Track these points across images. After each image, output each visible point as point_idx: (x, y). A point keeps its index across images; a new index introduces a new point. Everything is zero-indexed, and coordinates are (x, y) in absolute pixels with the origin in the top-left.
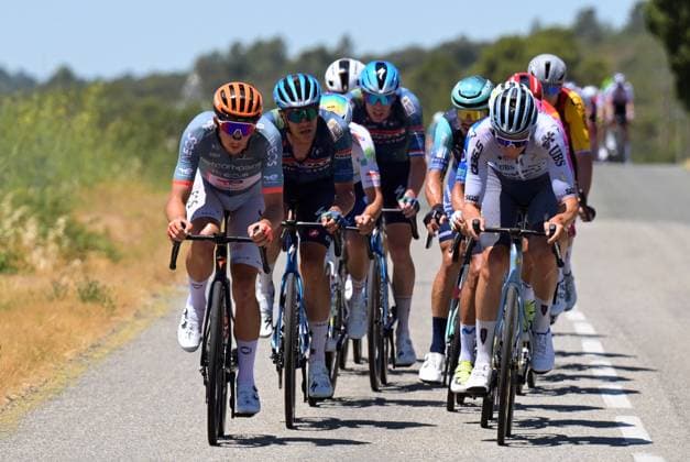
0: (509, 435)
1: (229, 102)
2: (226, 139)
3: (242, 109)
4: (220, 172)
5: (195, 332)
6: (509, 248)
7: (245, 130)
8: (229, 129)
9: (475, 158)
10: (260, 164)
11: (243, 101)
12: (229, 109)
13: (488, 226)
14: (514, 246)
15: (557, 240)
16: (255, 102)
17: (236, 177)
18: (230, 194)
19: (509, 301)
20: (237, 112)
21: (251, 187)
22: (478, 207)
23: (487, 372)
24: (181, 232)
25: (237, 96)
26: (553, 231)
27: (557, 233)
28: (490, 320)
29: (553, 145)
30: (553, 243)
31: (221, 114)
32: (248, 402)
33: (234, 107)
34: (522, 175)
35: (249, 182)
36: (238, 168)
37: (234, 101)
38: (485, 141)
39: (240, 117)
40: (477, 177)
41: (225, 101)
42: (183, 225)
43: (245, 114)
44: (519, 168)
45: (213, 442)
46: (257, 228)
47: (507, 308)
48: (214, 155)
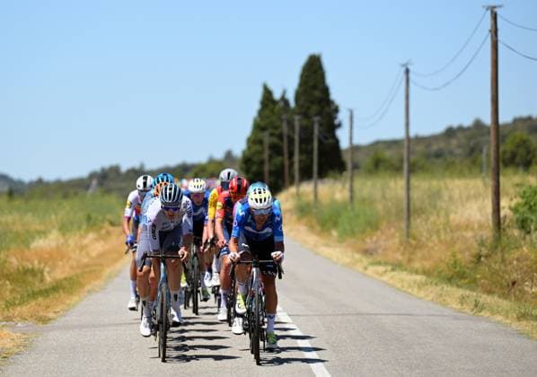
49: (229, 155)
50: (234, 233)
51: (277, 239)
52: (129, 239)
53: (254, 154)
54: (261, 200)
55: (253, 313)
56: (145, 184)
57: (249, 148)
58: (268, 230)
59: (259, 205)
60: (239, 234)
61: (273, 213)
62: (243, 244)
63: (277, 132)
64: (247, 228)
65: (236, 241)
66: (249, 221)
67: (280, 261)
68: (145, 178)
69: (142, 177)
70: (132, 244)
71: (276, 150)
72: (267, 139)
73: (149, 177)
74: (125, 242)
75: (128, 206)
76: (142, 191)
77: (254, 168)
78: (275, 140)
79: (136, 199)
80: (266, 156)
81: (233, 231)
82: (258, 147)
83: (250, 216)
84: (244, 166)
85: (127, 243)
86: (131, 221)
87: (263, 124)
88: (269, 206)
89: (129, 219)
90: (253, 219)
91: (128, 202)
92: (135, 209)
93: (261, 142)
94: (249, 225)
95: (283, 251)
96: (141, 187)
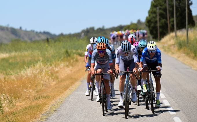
0: (128, 116)
1: (99, 47)
2: (100, 54)
3: (102, 48)
4: (100, 61)
5: (98, 92)
6: (126, 75)
7: (103, 52)
8: (100, 52)
9: (118, 55)
10: (108, 59)
11: (102, 46)
12: (99, 48)
13: (121, 71)
14: (127, 75)
15: (136, 73)
16: (104, 47)
17: (103, 61)
18: (103, 65)
19: (126, 87)
20: (101, 49)
21: (106, 63)
22: (118, 65)
23: (122, 102)
24: (94, 73)
25: (101, 45)
26: (135, 71)
27: (135, 72)
28: (122, 91)
29: (134, 51)
30: (135, 74)
31: (98, 50)
32: (109, 107)
33: (100, 48)
34: (128, 59)
35: (106, 62)
36: (104, 60)
37: (100, 47)
38: (120, 51)
39: (102, 50)
40: (118, 59)
41: (98, 47)
42: (94, 72)
43: (102, 49)
44: (127, 57)
45: (104, 115)
46: (109, 71)
47: (126, 88)
48: (98, 58)
49: (139, 21)
50: (141, 60)
51: (159, 62)
52: (87, 65)
53: (152, 18)
54: (152, 47)
55: (150, 92)
56: (94, 40)
57: (149, 15)
58: (155, 58)
59: (151, 49)
60: (143, 60)
61: (157, 52)
62: (145, 64)
63: (162, 7)
64: (146, 58)
65: (142, 63)
66: (147, 55)
67: (160, 70)
68: (94, 38)
69: (92, 38)
70: (88, 67)
71: (162, 16)
72: (158, 11)
73: (95, 38)
74: (85, 66)
75: (86, 51)
76: (92, 43)
77: (152, 25)
78: (161, 11)
79: (90, 48)
80: (158, 19)
81: (141, 59)
82: (154, 15)
83: (148, 53)
84: (147, 24)
85: (86, 67)
86: (88, 57)
87: (155, 4)
88: (156, 49)
89: (87, 56)
90: (149, 54)
91: (87, 49)
92: (89, 52)
93: (155, 13)
94: (147, 56)
95: (161, 67)
96: (92, 42)
